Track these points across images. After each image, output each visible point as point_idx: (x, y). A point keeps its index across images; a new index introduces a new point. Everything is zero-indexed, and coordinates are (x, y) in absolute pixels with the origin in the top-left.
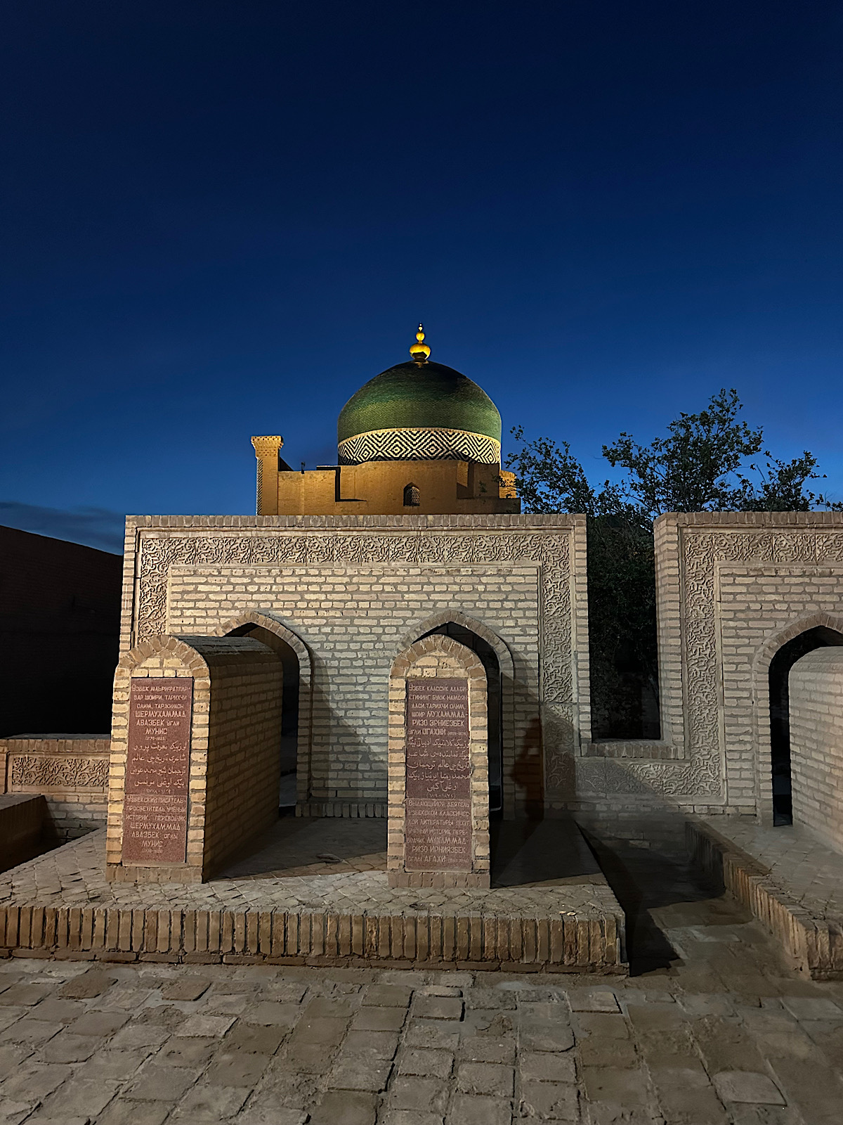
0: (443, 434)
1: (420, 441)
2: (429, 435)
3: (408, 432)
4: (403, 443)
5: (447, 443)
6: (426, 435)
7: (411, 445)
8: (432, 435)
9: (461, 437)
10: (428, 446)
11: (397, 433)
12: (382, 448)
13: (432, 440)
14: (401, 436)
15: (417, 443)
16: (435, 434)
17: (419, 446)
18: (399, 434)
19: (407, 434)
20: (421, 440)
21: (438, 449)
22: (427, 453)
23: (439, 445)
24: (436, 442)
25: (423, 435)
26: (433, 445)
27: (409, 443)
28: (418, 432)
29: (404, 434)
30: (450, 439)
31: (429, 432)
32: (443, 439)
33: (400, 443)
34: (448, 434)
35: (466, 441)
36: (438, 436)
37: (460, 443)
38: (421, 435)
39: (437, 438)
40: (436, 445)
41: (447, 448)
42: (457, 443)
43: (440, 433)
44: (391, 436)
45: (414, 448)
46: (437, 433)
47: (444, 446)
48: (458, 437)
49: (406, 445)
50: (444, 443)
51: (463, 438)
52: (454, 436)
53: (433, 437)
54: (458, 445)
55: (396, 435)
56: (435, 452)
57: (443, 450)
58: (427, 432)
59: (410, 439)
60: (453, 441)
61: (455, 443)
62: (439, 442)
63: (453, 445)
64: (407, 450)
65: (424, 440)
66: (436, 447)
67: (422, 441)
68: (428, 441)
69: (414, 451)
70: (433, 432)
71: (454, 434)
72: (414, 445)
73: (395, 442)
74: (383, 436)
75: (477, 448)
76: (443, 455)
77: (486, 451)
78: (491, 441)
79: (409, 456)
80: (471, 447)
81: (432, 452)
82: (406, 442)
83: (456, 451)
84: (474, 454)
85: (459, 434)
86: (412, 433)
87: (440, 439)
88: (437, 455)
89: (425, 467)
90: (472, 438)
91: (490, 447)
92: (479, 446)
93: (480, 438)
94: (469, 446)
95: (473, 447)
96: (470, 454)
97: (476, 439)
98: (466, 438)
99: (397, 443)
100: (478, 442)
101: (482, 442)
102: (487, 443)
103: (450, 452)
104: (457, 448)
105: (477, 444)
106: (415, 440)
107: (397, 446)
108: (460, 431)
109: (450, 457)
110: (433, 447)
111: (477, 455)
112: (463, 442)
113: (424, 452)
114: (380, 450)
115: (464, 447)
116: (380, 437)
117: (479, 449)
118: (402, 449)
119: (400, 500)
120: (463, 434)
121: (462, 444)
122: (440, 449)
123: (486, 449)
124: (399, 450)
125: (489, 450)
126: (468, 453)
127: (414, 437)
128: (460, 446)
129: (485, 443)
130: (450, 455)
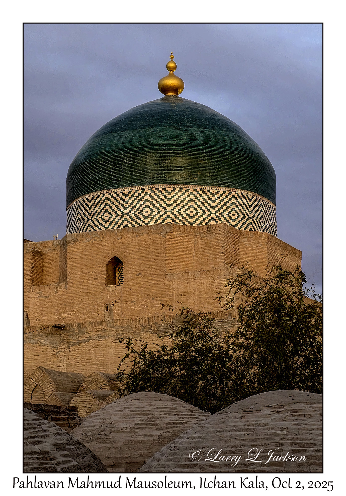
0: (160, 191)
1: (132, 203)
2: (143, 194)
3: (119, 193)
4: (114, 207)
5: (165, 203)
6: (140, 194)
7: (122, 209)
8: (146, 194)
9: (184, 193)
10: (141, 209)
11: (107, 195)
13: (147, 200)
14: (111, 199)
15: (129, 206)
16: (150, 192)
17: (132, 210)
18: (109, 197)
19: (117, 195)
20: (133, 201)
21: (153, 211)
22: (141, 217)
23: (154, 206)
24: (152, 203)
25: (136, 195)
26: (147, 206)
27: (120, 206)
28: (130, 192)
29: (115, 196)
30: (169, 196)
33: (111, 207)
34: (166, 191)
35: (192, 197)
36: (153, 195)
37: (182, 201)
38: (133, 195)
39: (153, 198)
40: (151, 206)
41: (164, 209)
42: (179, 201)
43: (156, 191)
44: (101, 199)
45: (126, 212)
46: (153, 192)
47: (161, 206)
48: (180, 194)
49: (116, 210)
51: (187, 193)
52: (174, 193)
53: (147, 197)
54: (178, 205)
55: (107, 198)
56: (151, 214)
57: (160, 211)
58: (140, 191)
60: (173, 199)
61: (176, 201)
62: (155, 203)
63: (172, 205)
64: (118, 215)
65: (137, 200)
66: (151, 209)
67: (135, 203)
68: (141, 202)
69: (126, 216)
70: (147, 190)
71: (174, 190)
73: (105, 207)
74: (93, 200)
75: (209, 204)
76: (159, 218)
77: (225, 207)
78: (234, 194)
79: (119, 222)
80: (199, 204)
81: (146, 215)
82: (116, 206)
83: (178, 211)
84: (205, 213)
85: (181, 190)
86: (123, 194)
87: (156, 198)
88: (152, 219)
89: (130, 235)
90: (201, 193)
91: (234, 200)
92: (213, 202)
93: (214, 192)
94: (196, 203)
95: (203, 203)
96: (198, 212)
97: (208, 193)
98: (191, 193)
99: (107, 208)
100: (211, 196)
101: (217, 196)
102: (227, 196)
103: (169, 214)
104: (178, 208)
105: (210, 199)
106: (126, 202)
107: (107, 211)
108: (182, 186)
109: (169, 220)
110: (147, 209)
111: (211, 213)
112: (188, 199)
113: (137, 217)
114: (90, 217)
115: (189, 205)
116: (90, 202)
117: (213, 205)
118: (111, 215)
119: (102, 279)
120: (188, 189)
121: (186, 201)
122: (156, 211)
123: (225, 204)
124: (109, 216)
125: (231, 205)
126: (195, 212)
127: (126, 199)
128: (183, 204)
129: (223, 196)
130: (168, 217)
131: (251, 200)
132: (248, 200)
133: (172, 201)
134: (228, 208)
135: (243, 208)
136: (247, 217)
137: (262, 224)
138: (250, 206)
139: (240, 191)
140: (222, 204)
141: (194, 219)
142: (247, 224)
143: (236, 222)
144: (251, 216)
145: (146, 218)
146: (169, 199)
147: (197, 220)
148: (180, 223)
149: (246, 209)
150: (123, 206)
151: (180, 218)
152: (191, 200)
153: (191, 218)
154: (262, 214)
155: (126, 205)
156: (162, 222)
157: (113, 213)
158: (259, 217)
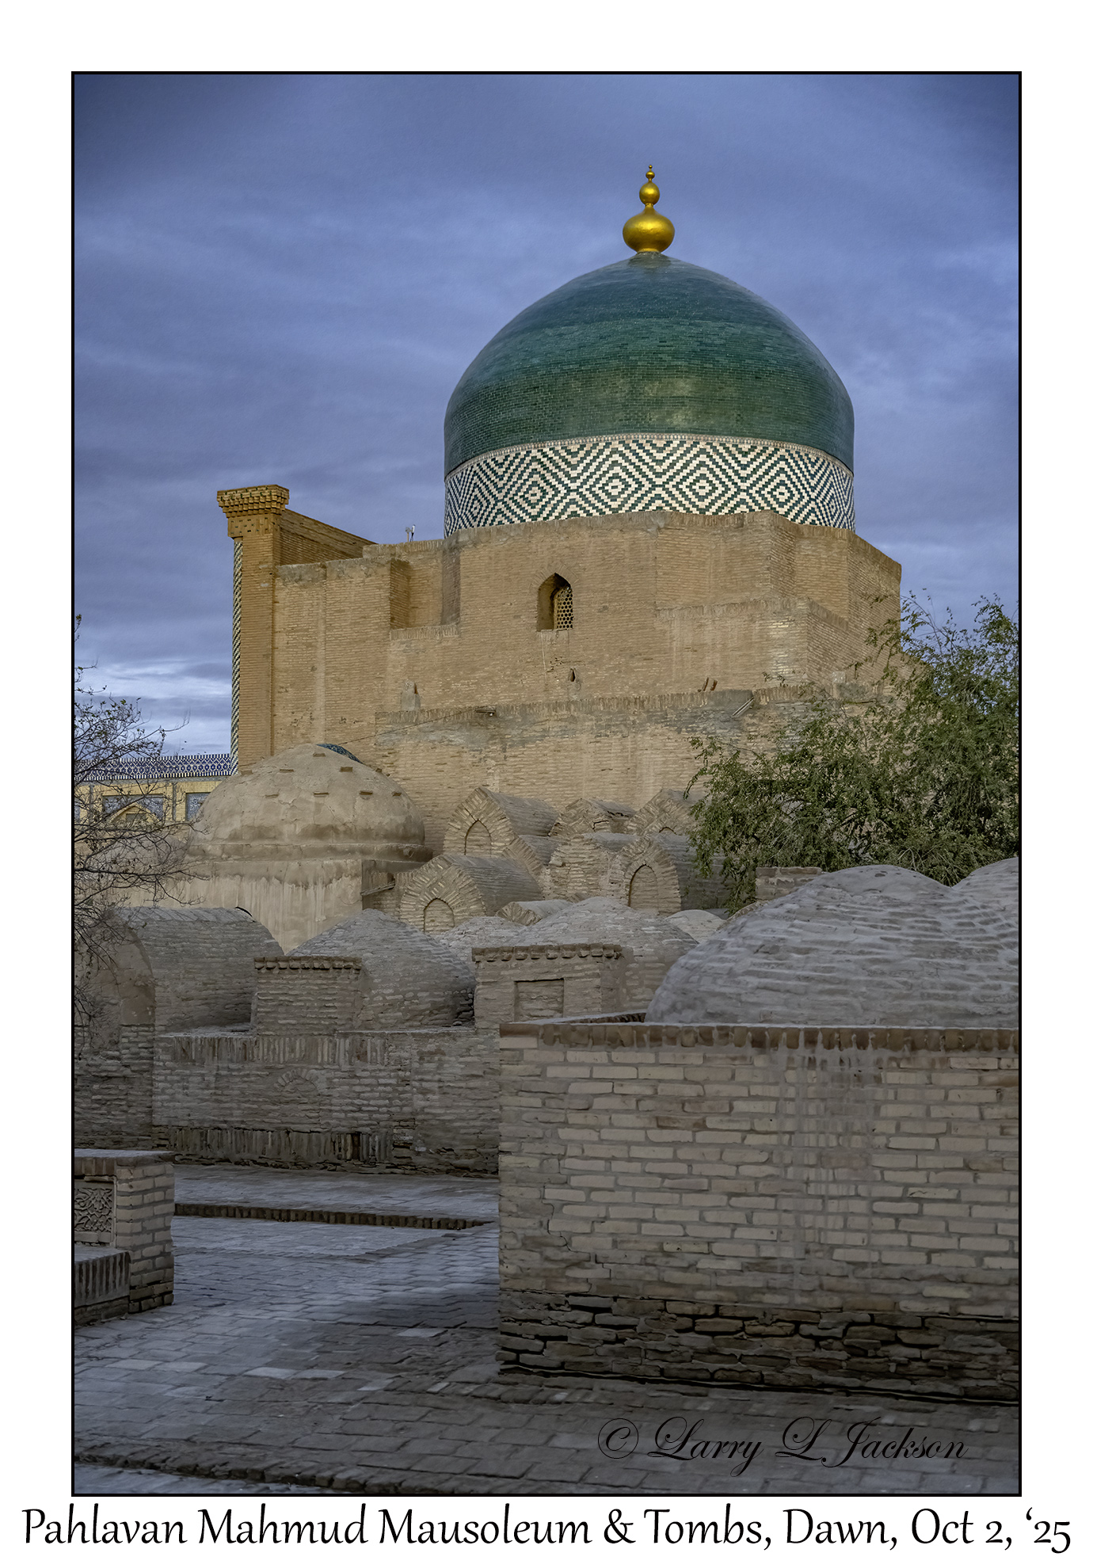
0: (641, 446)
1: (585, 469)
2: (607, 452)
3: (559, 448)
4: (549, 476)
5: (651, 468)
6: (601, 452)
7: (566, 481)
8: (614, 451)
9: (688, 451)
11: (534, 453)
12: (503, 494)
13: (615, 463)
14: (544, 460)
15: (579, 475)
16: (621, 448)
17: (585, 482)
18: (539, 456)
19: (556, 453)
20: (588, 465)
21: (628, 486)
22: (603, 496)
23: (630, 475)
24: (625, 469)
25: (594, 453)
26: (615, 476)
27: (561, 474)
28: (582, 447)
29: (551, 454)
30: (660, 456)
31: (608, 445)
32: (641, 459)
33: (543, 477)
34: (654, 446)
35: (703, 458)
36: (627, 453)
37: (685, 466)
38: (588, 453)
39: (627, 460)
40: (624, 475)
41: (650, 480)
42: (678, 466)
43: (634, 446)
44: (523, 460)
45: (573, 486)
46: (628, 447)
47: (644, 475)
48: (681, 451)
49: (554, 482)
50: (644, 468)
51: (695, 451)
52: (668, 450)
53: (616, 457)
54: (677, 473)
55: (534, 459)
56: (622, 492)
57: (641, 486)
58: (602, 445)
59: (563, 465)
60: (668, 462)
61: (672, 465)
62: (631, 468)
63: (664, 473)
64: (557, 492)
65: (595, 464)
66: (623, 481)
67: (592, 469)
68: (604, 468)
69: (573, 495)
70: (615, 444)
71: (669, 443)
72: (573, 480)
73: (530, 476)
74: (507, 463)
75: (736, 473)
76: (640, 499)
77: (767, 477)
78: (782, 452)
79: (561, 506)
80: (718, 471)
81: (615, 492)
82: (554, 475)
83: (676, 486)
84: (727, 489)
85: (682, 443)
86: (569, 452)
87: (634, 459)
88: (626, 501)
89: (585, 533)
90: (721, 449)
91: (782, 464)
92: (744, 467)
93: (746, 447)
94: (711, 471)
95: (723, 471)
96: (715, 488)
97: (733, 449)
98: (702, 451)
99: (536, 477)
100: (739, 457)
101: (752, 455)
102: (770, 456)
103: (659, 490)
104: (678, 479)
105: (738, 462)
106: (574, 467)
107: (535, 484)
108: (685, 437)
109: (658, 503)
110: (616, 482)
111: (739, 490)
112: (695, 463)
113: (596, 496)
114: (500, 496)
115: (697, 474)
116: (501, 465)
117: (743, 473)
118: (545, 493)
119: (530, 617)
120: (696, 444)
121: (692, 467)
122: (634, 486)
123: (766, 473)
124: (539, 494)
125: (777, 474)
126: (708, 488)
127: (574, 461)
128: (685, 472)
129: (763, 457)
130: (658, 496)
131: (813, 465)
132: (809, 465)
133: (665, 465)
134: (772, 479)
135: (800, 481)
136: (807, 498)
137: (833, 510)
138: (813, 477)
139: (794, 448)
140: (760, 472)
141: (707, 502)
142: (806, 510)
143: (786, 508)
144: (813, 495)
145: (614, 499)
146: (660, 462)
147: (712, 503)
148: (681, 509)
149: (804, 482)
150: (567, 475)
151: (680, 498)
152: (702, 464)
153: (701, 499)
154: (832, 491)
155: (574, 474)
156: (647, 506)
157: (547, 488)
158: (828, 498)
